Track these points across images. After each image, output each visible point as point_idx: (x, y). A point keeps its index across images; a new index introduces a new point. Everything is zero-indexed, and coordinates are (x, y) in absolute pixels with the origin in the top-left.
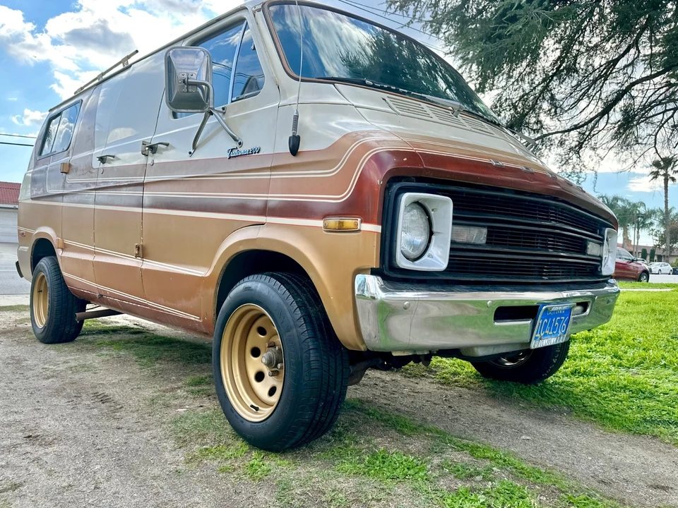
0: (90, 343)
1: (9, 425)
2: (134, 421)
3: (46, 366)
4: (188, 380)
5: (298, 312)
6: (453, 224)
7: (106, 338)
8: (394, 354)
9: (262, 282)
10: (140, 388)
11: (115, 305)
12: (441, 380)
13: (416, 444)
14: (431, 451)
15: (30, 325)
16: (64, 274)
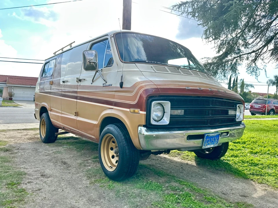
0: (60, 143)
1: (36, 171)
2: (74, 171)
3: (46, 152)
4: (93, 157)
5: (123, 137)
6: (171, 109)
7: (65, 141)
8: (152, 151)
9: (113, 127)
10: (76, 160)
11: (68, 130)
12: (182, 158)
13: (162, 180)
14: (166, 182)
15: (39, 136)
16: (51, 119)
